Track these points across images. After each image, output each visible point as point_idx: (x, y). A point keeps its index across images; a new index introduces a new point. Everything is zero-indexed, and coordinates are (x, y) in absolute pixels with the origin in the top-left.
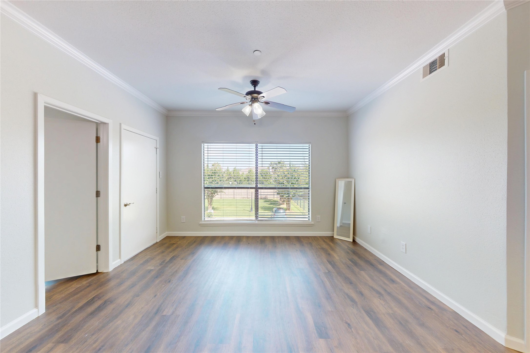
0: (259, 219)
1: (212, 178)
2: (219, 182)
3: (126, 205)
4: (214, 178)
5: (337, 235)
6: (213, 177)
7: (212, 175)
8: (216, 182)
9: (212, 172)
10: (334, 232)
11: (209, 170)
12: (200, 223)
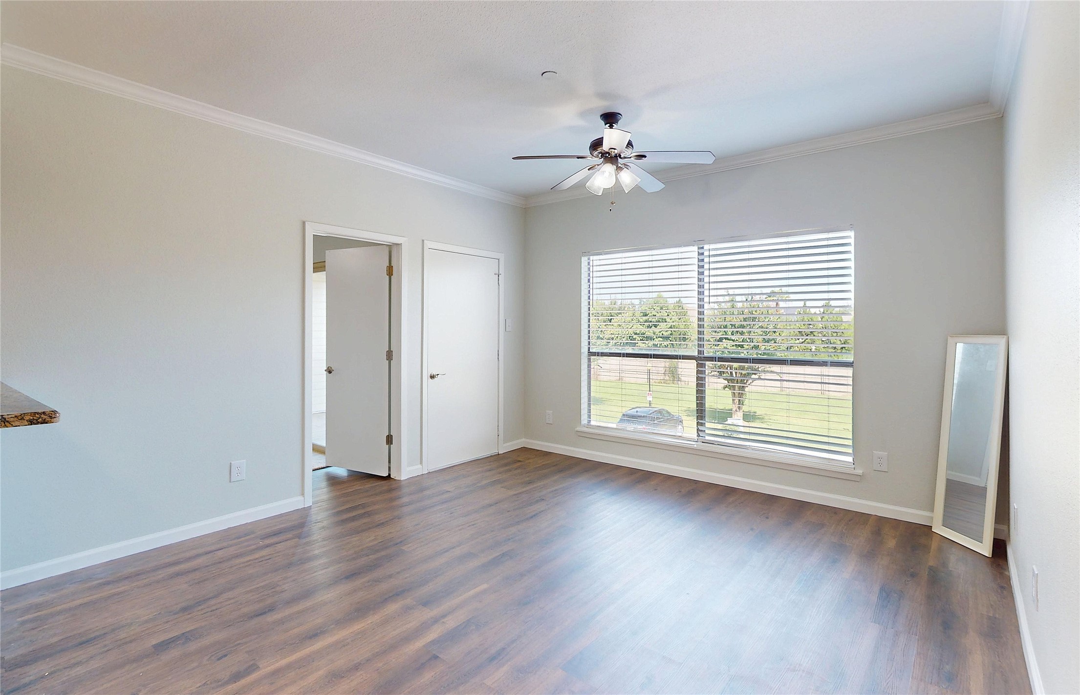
0: (708, 438)
1: (742, 333)
2: (760, 344)
3: (432, 377)
4: (746, 334)
5: (945, 525)
6: (744, 330)
7: (743, 327)
8: (752, 344)
9: (741, 317)
10: (933, 511)
11: (736, 313)
12: (578, 429)
